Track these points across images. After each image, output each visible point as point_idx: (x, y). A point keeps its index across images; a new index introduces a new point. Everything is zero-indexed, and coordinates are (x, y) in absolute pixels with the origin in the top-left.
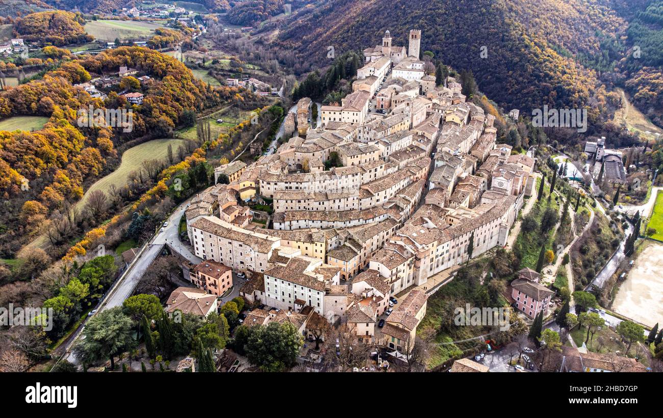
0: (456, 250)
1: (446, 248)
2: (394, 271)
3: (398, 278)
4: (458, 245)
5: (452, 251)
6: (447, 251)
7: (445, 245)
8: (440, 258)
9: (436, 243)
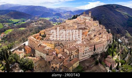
0: (91, 49)
1: (88, 49)
2: (71, 52)
3: (72, 55)
4: (91, 48)
5: (90, 50)
6: (88, 50)
7: (88, 47)
8: (86, 51)
9: (84, 46)
